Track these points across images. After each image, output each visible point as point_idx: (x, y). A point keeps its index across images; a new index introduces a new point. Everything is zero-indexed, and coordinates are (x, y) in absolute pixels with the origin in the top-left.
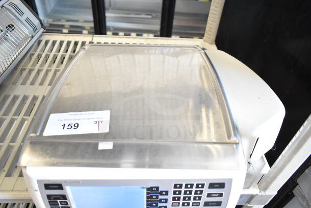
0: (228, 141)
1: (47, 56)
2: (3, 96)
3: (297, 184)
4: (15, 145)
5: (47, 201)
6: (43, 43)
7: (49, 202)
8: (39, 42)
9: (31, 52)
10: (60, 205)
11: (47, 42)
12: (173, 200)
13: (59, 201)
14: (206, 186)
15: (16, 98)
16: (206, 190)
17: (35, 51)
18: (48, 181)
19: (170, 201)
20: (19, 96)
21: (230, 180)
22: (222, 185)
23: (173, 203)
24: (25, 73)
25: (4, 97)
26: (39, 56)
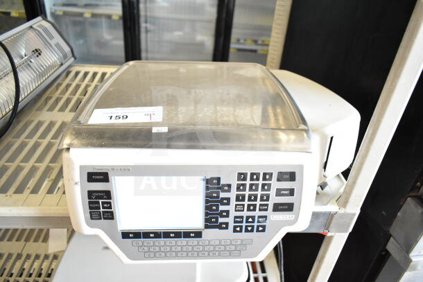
0: (294, 127)
1: (78, 86)
2: (24, 122)
3: (391, 236)
4: (41, 166)
5: (87, 200)
6: (72, 74)
7: (90, 203)
8: (68, 73)
9: (59, 81)
10: (102, 210)
11: (77, 73)
12: (236, 201)
13: (100, 201)
14: (275, 177)
15: (40, 124)
16: (275, 185)
17: (64, 80)
18: (93, 167)
19: (233, 202)
20: (45, 121)
21: (301, 167)
22: (292, 176)
23: (236, 205)
24: (51, 102)
25: (26, 123)
26: (68, 86)
